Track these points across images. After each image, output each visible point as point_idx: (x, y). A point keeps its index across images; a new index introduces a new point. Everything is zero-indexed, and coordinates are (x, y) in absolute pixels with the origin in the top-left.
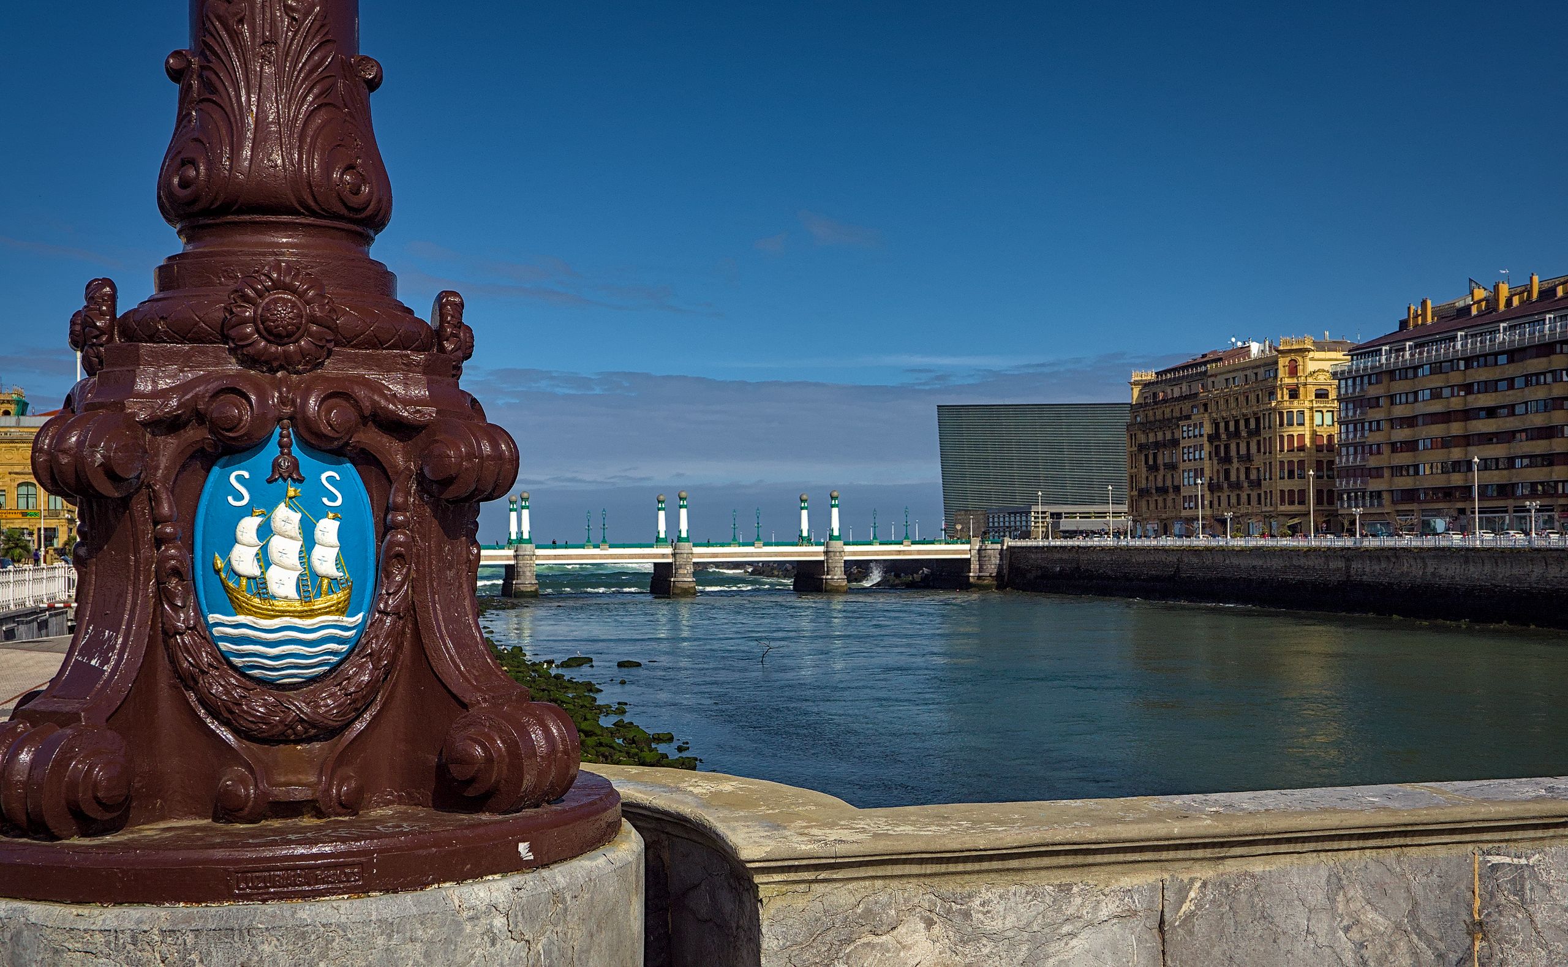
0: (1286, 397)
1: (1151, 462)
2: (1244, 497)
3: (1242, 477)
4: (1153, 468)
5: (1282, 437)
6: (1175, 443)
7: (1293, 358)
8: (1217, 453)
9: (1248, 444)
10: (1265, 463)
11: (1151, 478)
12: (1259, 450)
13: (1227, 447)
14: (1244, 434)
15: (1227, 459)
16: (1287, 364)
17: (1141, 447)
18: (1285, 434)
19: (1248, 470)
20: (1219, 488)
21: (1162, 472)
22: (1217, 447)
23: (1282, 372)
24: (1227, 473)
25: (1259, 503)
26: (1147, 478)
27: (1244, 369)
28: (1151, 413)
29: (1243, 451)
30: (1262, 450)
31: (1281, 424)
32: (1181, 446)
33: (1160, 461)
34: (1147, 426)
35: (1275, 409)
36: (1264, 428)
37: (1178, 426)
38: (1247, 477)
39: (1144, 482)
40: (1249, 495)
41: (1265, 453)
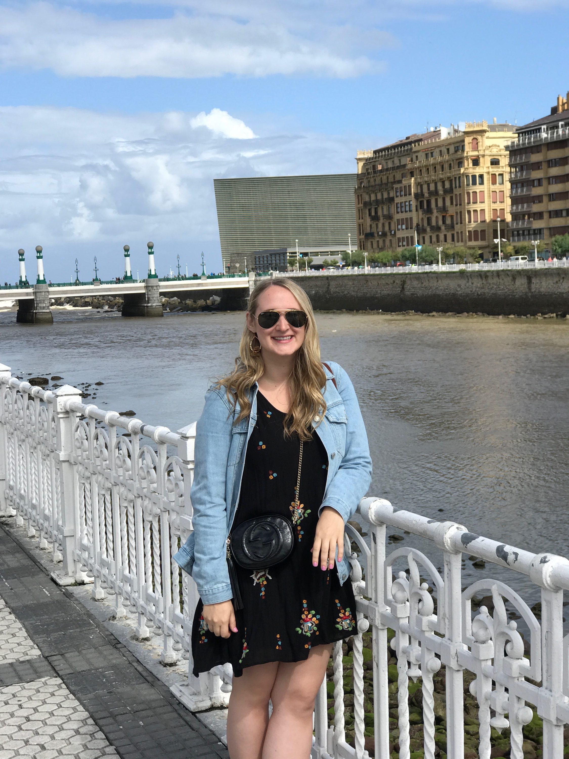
0: (471, 165)
1: (373, 214)
2: (442, 237)
3: (440, 222)
4: (375, 218)
5: (468, 194)
6: (391, 200)
7: (475, 136)
8: (422, 207)
9: (444, 200)
10: (457, 213)
11: (374, 226)
12: (452, 203)
13: (429, 202)
14: (441, 192)
15: (429, 211)
16: (471, 141)
17: (365, 204)
18: (471, 191)
19: (444, 217)
20: (424, 231)
21: (382, 220)
22: (422, 203)
23: (468, 148)
24: (429, 220)
25: (453, 240)
26: (371, 226)
27: (439, 147)
28: (372, 180)
29: (440, 204)
30: (454, 203)
31: (468, 185)
32: (395, 202)
33: (380, 213)
34: (369, 189)
35: (463, 174)
36: (456, 187)
37: (393, 188)
38: (444, 222)
39: (368, 229)
40: (445, 236)
41: (456, 205)
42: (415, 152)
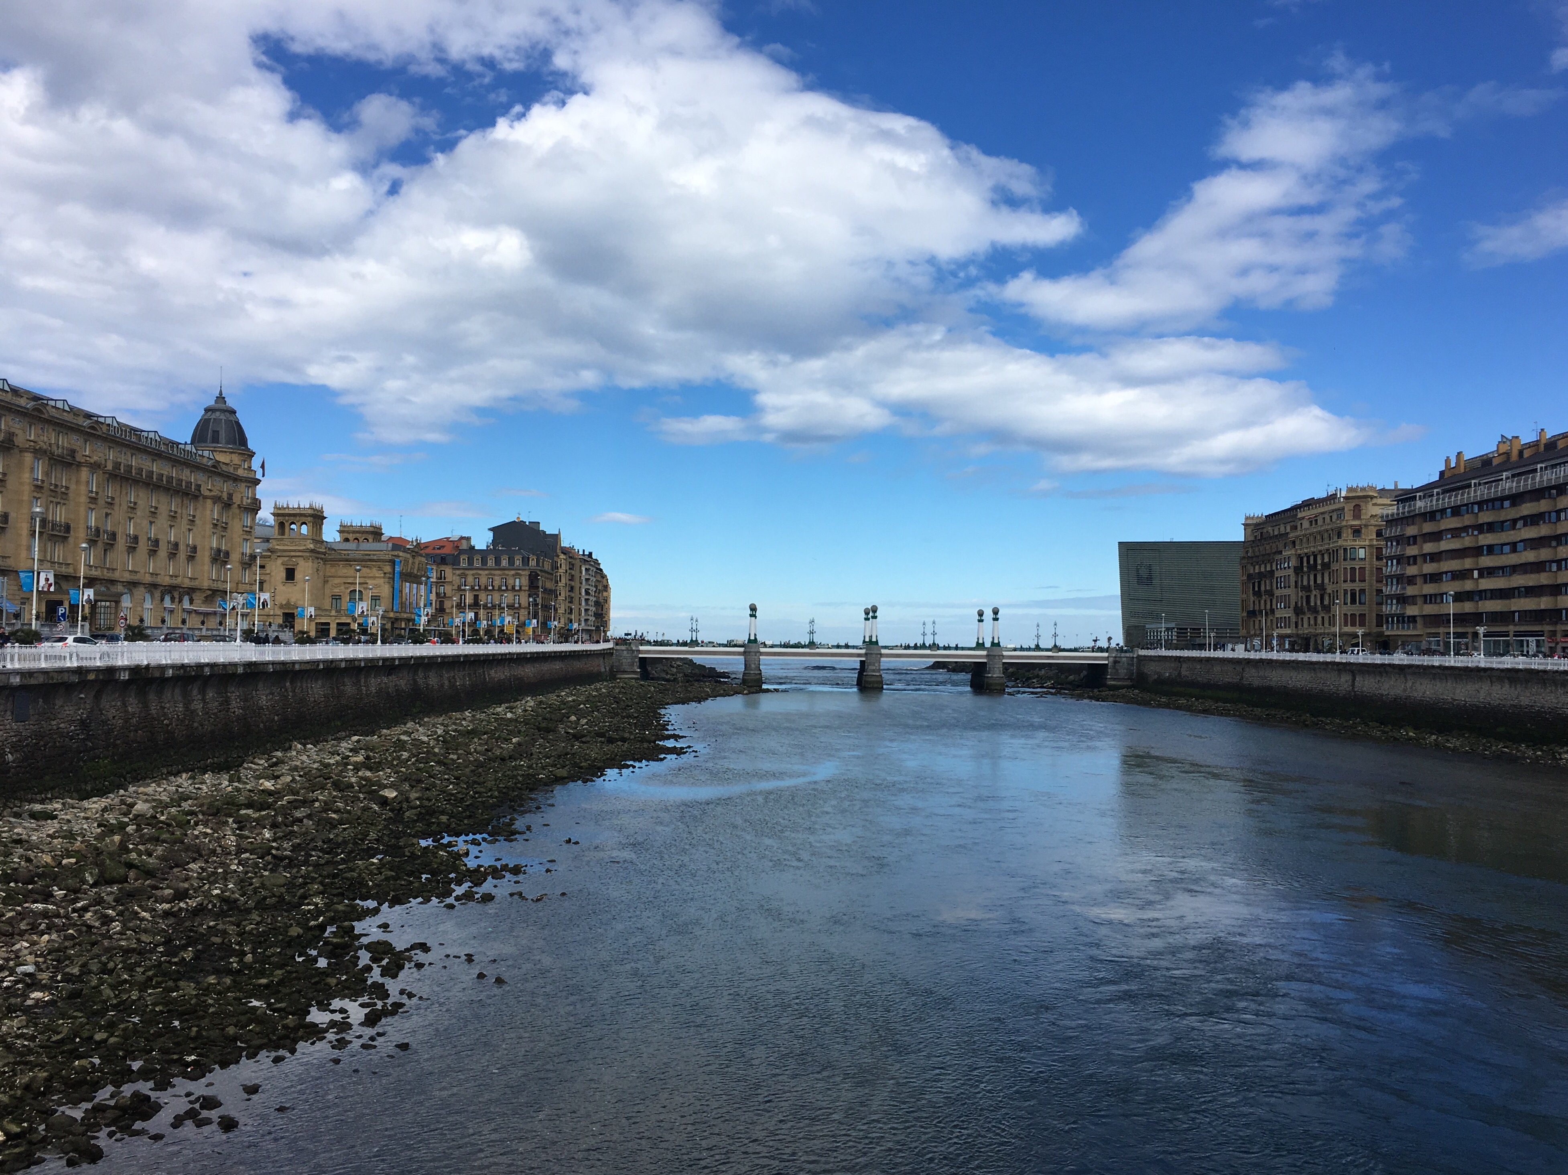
0: (1350, 536)
1: (1256, 589)
2: (1319, 619)
3: (1318, 602)
4: (1258, 594)
5: (1345, 570)
6: (1273, 573)
7: (1357, 503)
8: (1301, 583)
9: (1323, 575)
10: (1333, 592)
11: (1257, 602)
12: (1330, 581)
14: (1320, 567)
15: (1308, 588)
16: (1352, 508)
17: (1250, 577)
18: (1349, 567)
20: (1302, 611)
21: (1263, 597)
22: (1301, 578)
23: (1348, 515)
24: (1308, 599)
26: (1254, 602)
27: (1323, 513)
28: (1251, 550)
29: (1319, 580)
31: (1345, 559)
32: (1276, 576)
33: (1262, 588)
34: (1253, 560)
35: (1341, 546)
36: (1333, 562)
37: (1274, 560)
38: (1322, 602)
39: (1252, 606)
40: (1323, 618)
41: (1333, 583)
42: (1300, 519)
